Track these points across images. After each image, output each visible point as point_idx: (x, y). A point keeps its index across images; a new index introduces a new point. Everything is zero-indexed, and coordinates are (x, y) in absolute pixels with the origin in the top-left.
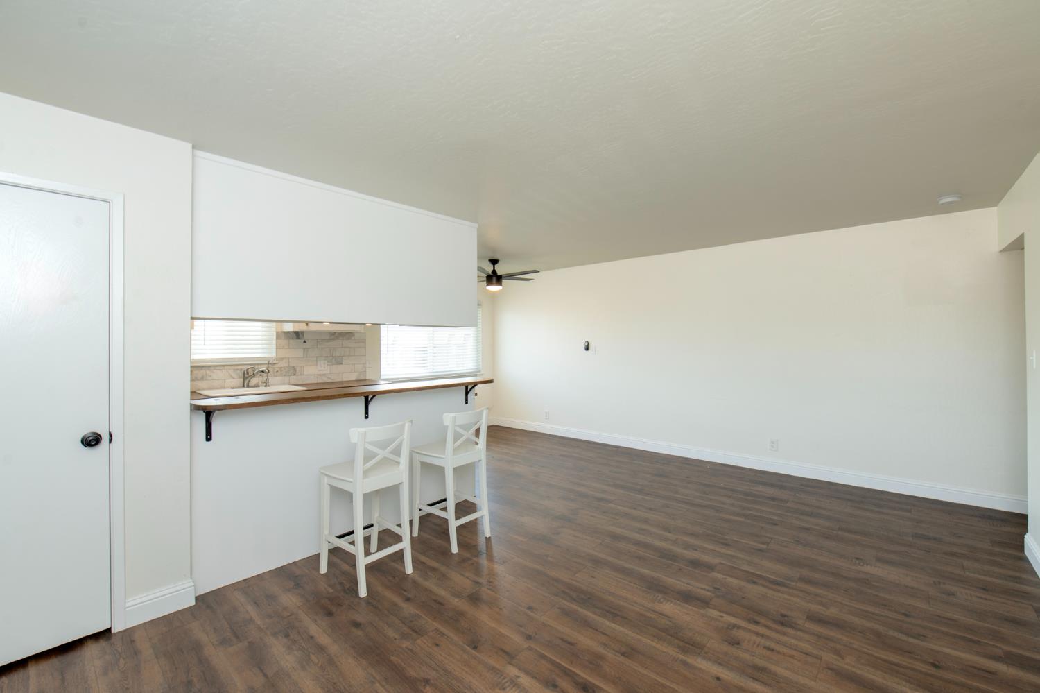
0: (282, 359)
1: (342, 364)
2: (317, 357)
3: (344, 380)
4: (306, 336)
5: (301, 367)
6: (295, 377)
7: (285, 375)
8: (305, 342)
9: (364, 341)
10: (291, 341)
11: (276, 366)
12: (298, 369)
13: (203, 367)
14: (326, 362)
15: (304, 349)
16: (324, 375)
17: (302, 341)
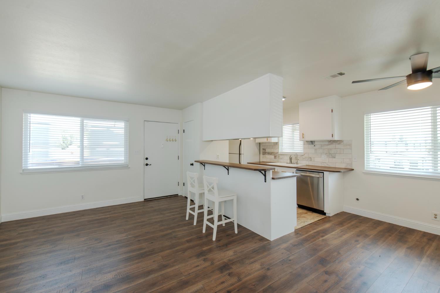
0: (306, 153)
1: (335, 158)
2: (321, 153)
3: (337, 167)
4: (316, 143)
5: (314, 157)
6: (311, 162)
7: (307, 161)
8: (314, 146)
9: (350, 145)
10: (309, 145)
11: (304, 156)
12: (312, 158)
13: (282, 154)
14: (326, 156)
15: (315, 149)
16: (325, 162)
17: (314, 145)
